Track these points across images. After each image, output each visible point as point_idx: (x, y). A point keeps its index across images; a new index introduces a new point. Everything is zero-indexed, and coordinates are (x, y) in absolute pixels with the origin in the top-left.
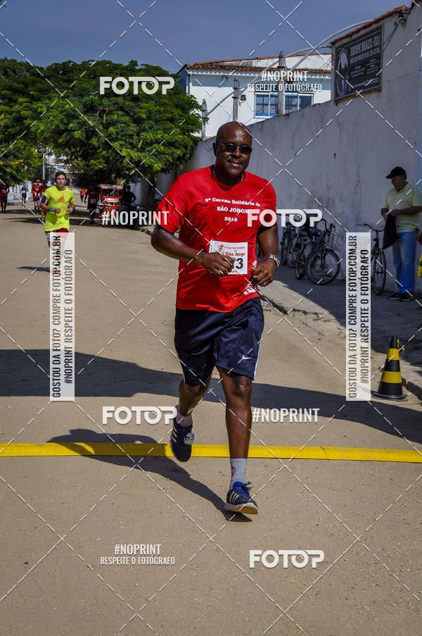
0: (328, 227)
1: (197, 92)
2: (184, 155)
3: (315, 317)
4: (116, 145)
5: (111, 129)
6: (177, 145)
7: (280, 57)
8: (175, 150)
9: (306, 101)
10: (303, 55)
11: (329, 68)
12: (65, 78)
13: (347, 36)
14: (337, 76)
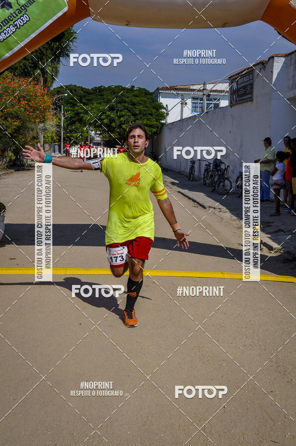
0: (226, 167)
1: (163, 101)
2: (157, 131)
3: (219, 210)
4: (124, 126)
5: (122, 119)
6: (153, 126)
7: (204, 84)
8: (152, 129)
9: (217, 106)
10: (215, 83)
11: (228, 90)
12: (100, 94)
13: (237, 74)
14: (231, 94)
